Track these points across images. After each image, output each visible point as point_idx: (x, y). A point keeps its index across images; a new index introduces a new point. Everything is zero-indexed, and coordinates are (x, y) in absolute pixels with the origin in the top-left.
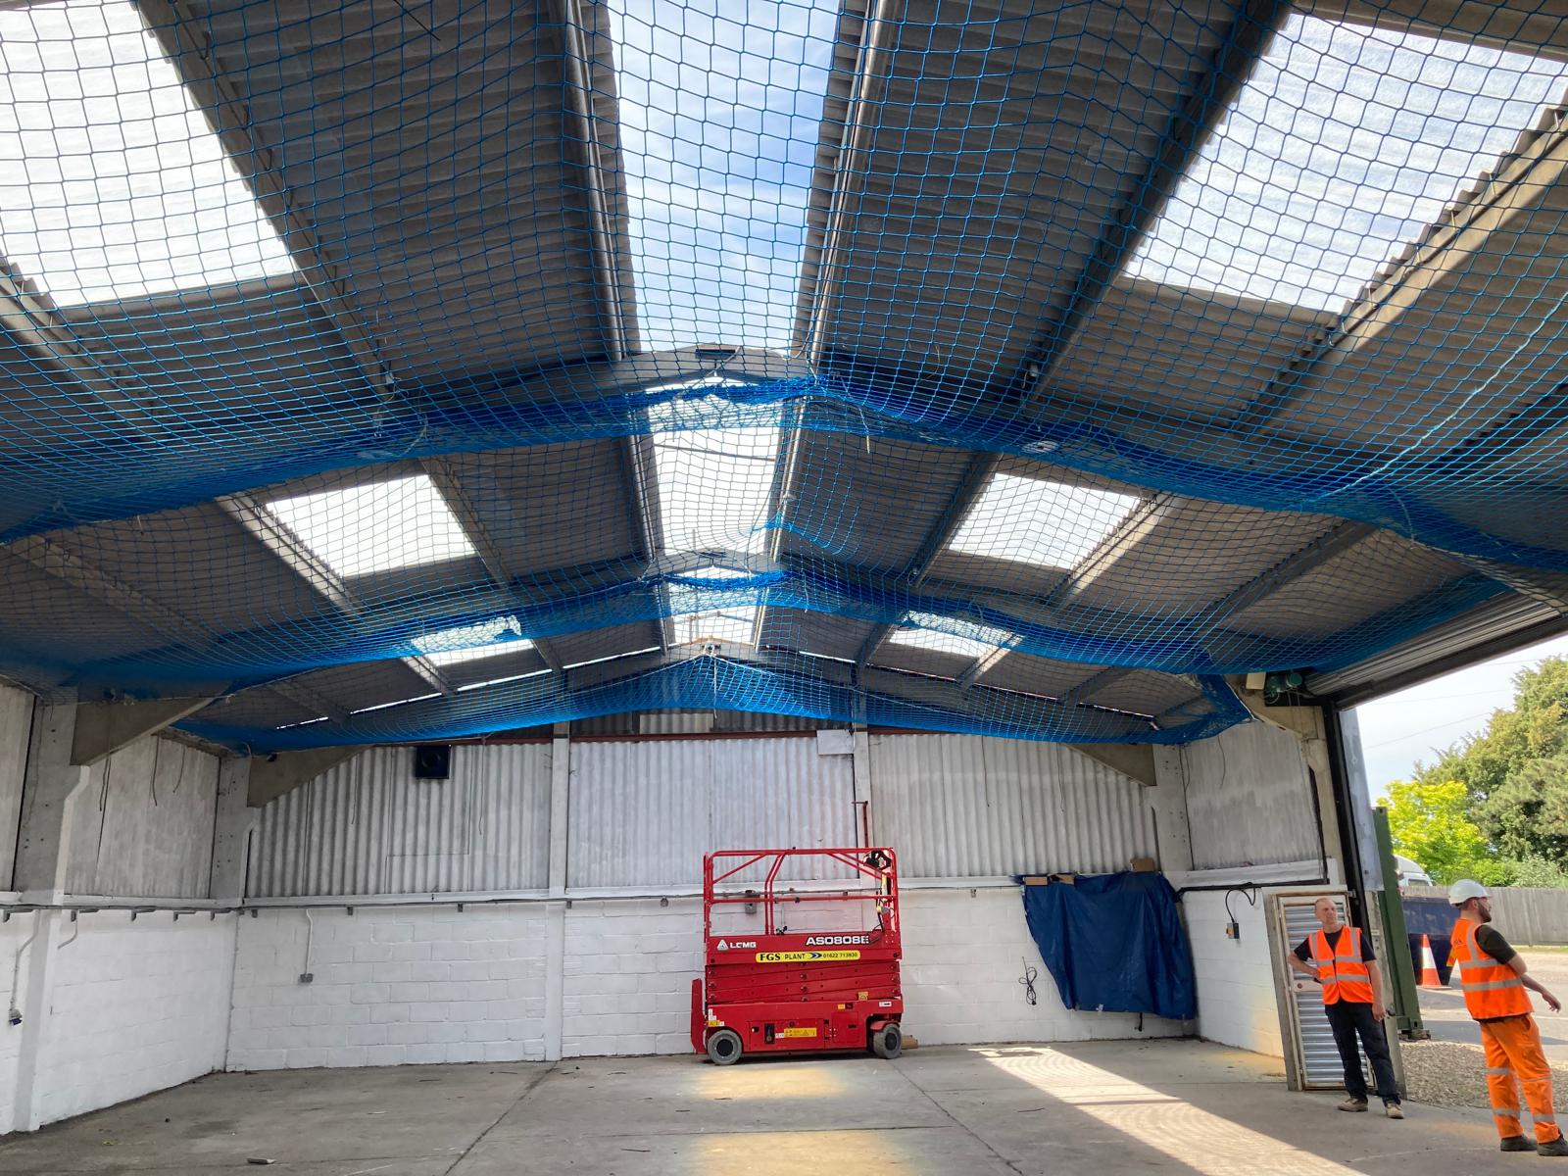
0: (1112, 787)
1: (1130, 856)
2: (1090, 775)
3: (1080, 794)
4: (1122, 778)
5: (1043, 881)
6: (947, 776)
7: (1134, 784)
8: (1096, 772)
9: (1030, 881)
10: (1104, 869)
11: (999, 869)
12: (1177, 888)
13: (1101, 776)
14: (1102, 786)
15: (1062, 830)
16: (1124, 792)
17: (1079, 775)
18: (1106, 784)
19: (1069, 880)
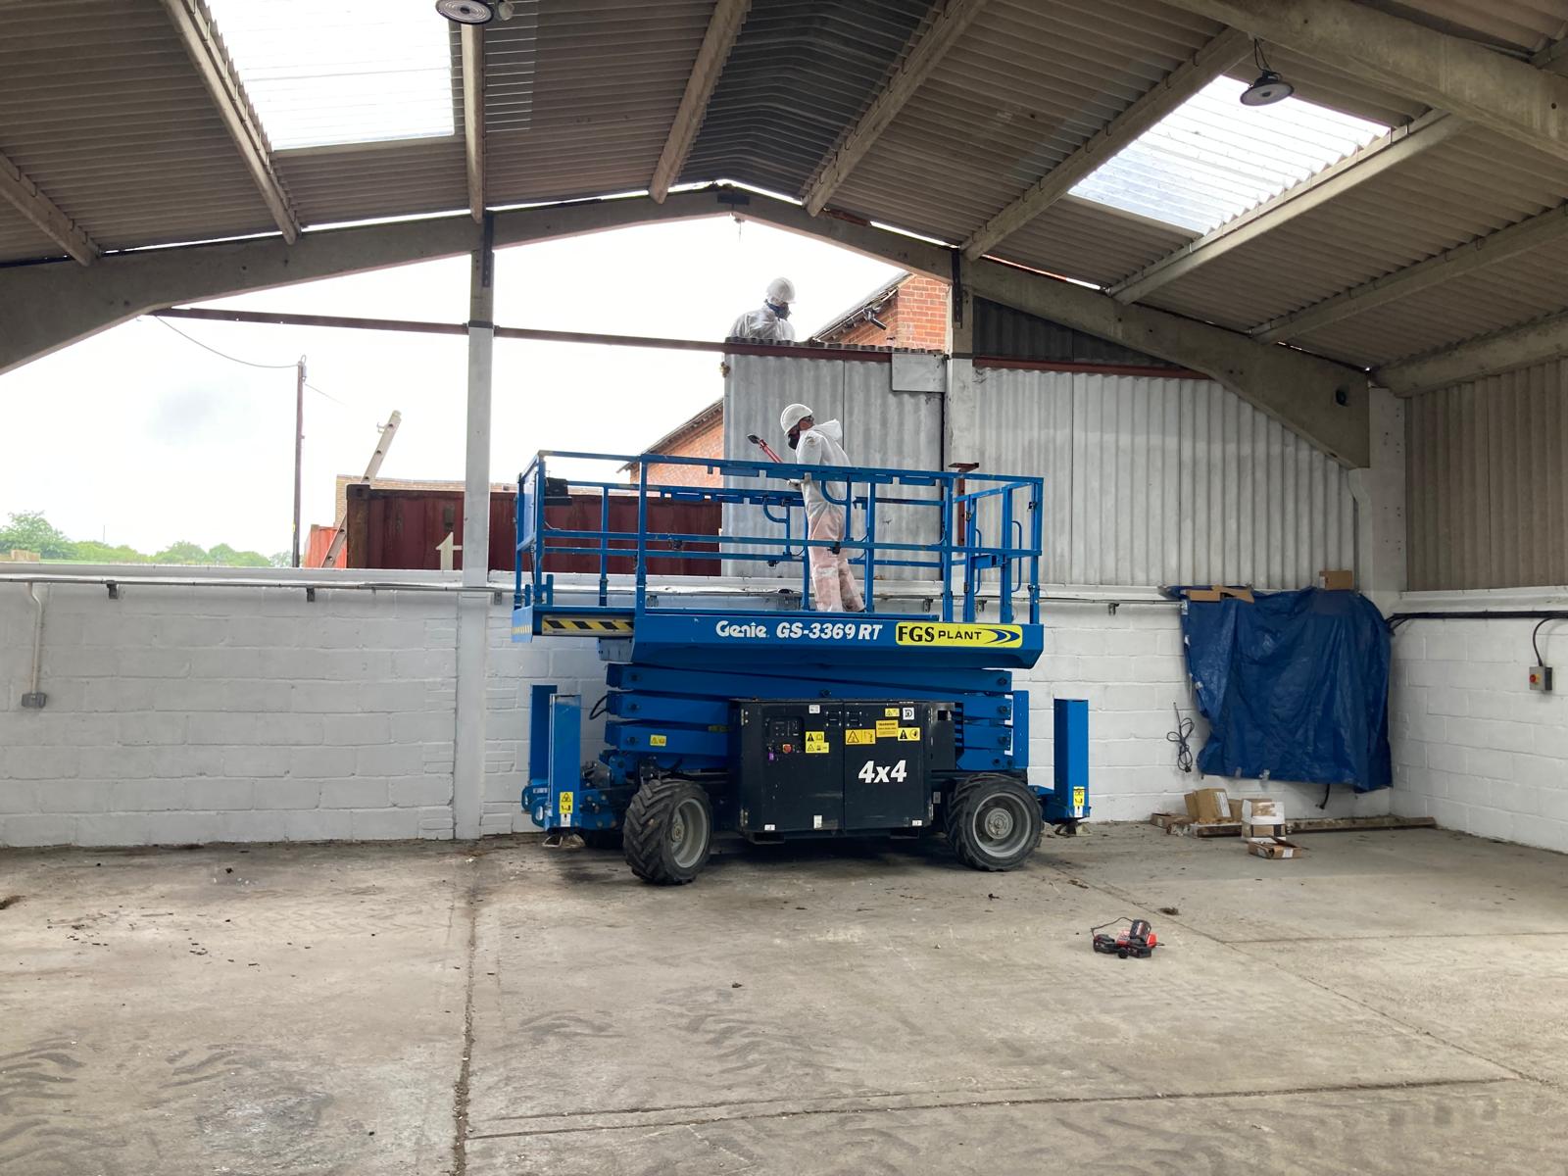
0: (1304, 466)
1: (1319, 566)
2: (1276, 449)
3: (1260, 475)
4: (1318, 456)
5: (1214, 596)
6: (1079, 435)
7: (1333, 464)
8: (1284, 444)
9: (1195, 596)
10: (1283, 583)
11: (1141, 576)
12: (1386, 614)
13: (1290, 450)
14: (1290, 463)
15: (1232, 525)
16: (1318, 475)
17: (1261, 447)
18: (1296, 461)
19: (1246, 597)
